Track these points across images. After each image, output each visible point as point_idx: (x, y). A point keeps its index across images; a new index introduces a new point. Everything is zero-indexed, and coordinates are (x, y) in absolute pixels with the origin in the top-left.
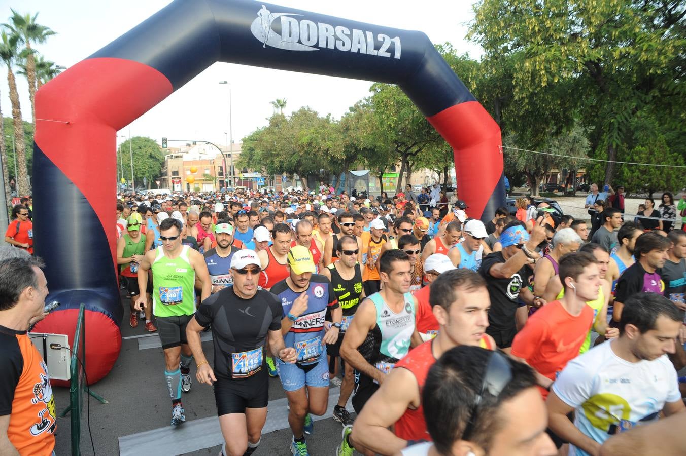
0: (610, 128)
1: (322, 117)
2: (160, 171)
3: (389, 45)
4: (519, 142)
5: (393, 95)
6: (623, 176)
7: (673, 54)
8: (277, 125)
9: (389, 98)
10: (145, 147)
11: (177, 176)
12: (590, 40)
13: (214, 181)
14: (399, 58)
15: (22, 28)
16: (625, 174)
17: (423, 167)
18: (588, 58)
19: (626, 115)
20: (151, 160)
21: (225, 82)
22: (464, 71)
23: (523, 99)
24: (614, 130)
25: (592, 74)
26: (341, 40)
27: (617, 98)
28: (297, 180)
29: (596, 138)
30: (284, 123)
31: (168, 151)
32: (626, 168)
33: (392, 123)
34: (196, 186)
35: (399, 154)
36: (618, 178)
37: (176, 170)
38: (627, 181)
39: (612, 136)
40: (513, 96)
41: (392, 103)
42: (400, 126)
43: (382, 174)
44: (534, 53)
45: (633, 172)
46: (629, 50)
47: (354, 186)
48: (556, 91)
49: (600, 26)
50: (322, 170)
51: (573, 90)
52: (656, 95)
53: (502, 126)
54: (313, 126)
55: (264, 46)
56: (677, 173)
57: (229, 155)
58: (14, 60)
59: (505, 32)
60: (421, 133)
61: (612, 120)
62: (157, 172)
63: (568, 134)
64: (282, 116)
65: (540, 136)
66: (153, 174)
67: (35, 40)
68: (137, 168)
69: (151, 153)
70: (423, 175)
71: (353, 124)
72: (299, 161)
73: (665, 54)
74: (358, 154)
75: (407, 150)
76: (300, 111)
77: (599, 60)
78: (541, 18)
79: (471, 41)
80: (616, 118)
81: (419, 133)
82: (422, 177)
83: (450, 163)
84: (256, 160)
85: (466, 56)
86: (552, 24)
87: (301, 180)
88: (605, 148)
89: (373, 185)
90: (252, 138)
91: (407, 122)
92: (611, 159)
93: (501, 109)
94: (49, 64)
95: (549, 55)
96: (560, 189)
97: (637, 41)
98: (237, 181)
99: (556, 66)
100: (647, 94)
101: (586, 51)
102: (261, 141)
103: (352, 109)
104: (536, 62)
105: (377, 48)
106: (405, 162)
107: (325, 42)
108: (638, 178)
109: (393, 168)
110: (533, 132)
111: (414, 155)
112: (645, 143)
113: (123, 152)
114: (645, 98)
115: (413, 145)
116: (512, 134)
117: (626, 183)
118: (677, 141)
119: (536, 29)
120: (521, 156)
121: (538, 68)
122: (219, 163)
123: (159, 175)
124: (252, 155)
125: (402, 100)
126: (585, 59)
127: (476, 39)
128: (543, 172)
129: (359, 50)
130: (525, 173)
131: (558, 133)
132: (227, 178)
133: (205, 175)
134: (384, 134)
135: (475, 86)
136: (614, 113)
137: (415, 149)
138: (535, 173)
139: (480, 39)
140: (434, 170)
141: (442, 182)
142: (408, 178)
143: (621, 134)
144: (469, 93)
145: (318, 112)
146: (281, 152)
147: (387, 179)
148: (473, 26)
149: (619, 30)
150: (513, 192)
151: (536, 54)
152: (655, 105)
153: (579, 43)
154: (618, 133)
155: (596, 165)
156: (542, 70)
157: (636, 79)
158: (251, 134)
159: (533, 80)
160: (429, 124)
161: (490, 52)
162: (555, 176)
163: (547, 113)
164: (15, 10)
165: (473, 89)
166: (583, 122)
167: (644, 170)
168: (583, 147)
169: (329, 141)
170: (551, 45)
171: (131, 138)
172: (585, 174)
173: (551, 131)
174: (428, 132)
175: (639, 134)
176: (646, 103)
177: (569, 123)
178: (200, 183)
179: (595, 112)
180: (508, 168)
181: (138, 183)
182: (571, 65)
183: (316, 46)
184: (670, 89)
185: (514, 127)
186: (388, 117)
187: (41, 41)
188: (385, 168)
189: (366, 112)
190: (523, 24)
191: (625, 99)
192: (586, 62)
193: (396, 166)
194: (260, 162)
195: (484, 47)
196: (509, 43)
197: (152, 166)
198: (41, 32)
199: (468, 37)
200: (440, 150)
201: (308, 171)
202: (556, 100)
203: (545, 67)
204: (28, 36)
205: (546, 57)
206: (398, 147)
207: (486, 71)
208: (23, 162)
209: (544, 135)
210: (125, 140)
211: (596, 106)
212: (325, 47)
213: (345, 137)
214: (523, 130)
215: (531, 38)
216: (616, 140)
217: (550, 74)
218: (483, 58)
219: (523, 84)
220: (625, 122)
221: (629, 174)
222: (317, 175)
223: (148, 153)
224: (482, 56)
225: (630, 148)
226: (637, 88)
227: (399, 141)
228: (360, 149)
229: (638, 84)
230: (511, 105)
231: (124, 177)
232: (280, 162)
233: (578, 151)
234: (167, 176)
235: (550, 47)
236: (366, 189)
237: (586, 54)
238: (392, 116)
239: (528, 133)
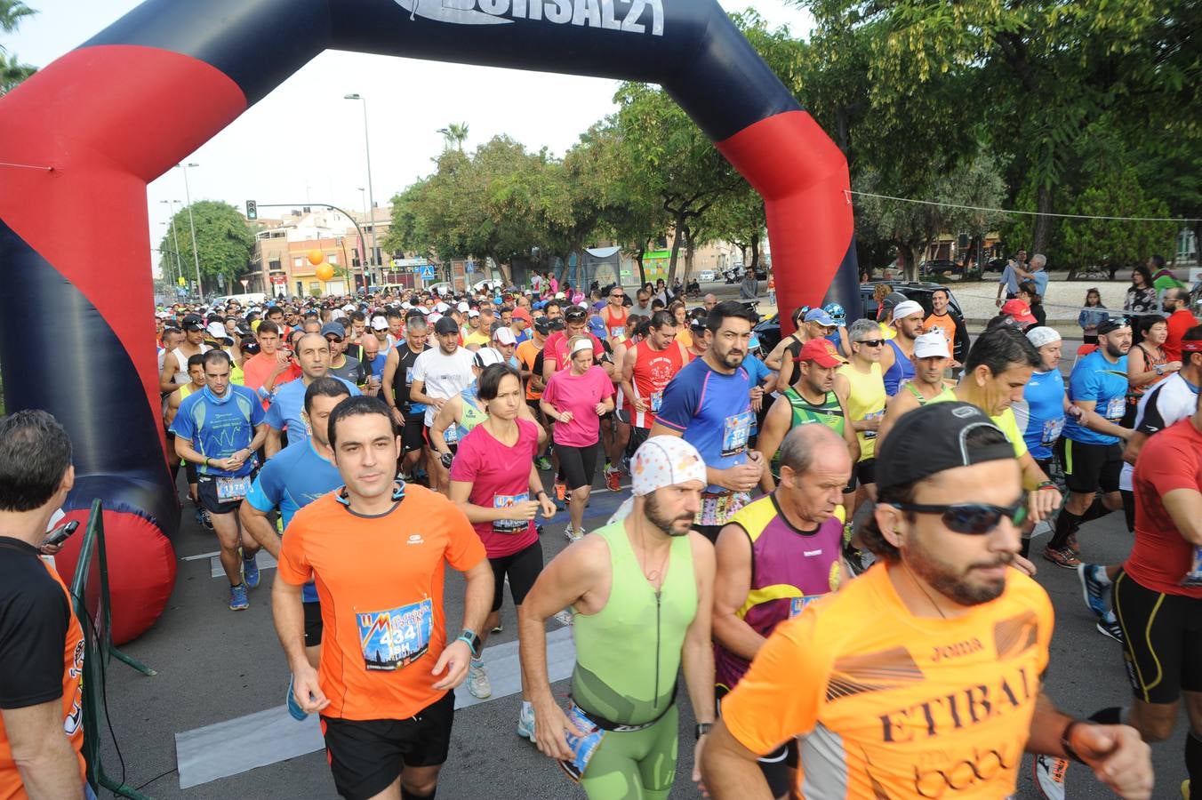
0: (1040, 155)
1: (532, 154)
3: (642, 11)
5: (655, 107)
6: (1065, 242)
7: (1152, 14)
8: (452, 170)
9: (648, 114)
10: (218, 219)
11: (279, 270)
13: (345, 277)
14: (661, 34)
16: (1068, 238)
17: (714, 237)
18: (1001, 26)
19: (1069, 130)
20: (230, 243)
21: (355, 95)
22: (781, 59)
23: (887, 106)
24: (1047, 160)
25: (1008, 57)
26: (555, 3)
27: (1053, 99)
28: (493, 270)
29: (1017, 176)
30: (463, 166)
31: (260, 225)
32: (1069, 228)
33: (654, 159)
34: (314, 286)
35: (671, 215)
36: (1055, 247)
37: (276, 259)
38: (1071, 251)
39: (1044, 168)
40: (869, 103)
41: (654, 123)
42: (670, 165)
43: (642, 252)
44: (904, 20)
45: (1081, 235)
46: (1074, 9)
47: (593, 276)
48: (945, 91)
50: (536, 248)
51: (975, 89)
52: (1121, 92)
53: (851, 157)
55: (412, 18)
56: (1158, 234)
57: (370, 229)
60: (708, 175)
61: (1045, 140)
62: (243, 264)
63: (969, 169)
64: (461, 152)
65: (919, 173)
66: (235, 267)
68: (206, 258)
69: (229, 231)
70: (715, 252)
71: (586, 164)
72: (493, 235)
73: (1137, 15)
74: (597, 217)
75: (683, 208)
76: (492, 143)
77: (1021, 29)
80: (1051, 136)
81: (704, 176)
82: (713, 256)
83: (762, 228)
84: (418, 235)
85: (784, 33)
87: (498, 269)
88: (1033, 193)
89: (629, 273)
90: (410, 196)
91: (683, 157)
92: (1043, 210)
93: (847, 126)
94: (27, 70)
95: (932, 23)
96: (956, 269)
98: (386, 274)
99: (945, 44)
100: (1105, 91)
101: (998, 13)
102: (424, 199)
103: (584, 138)
104: (909, 37)
105: (620, 16)
106: (682, 227)
107: (524, 8)
108: (1090, 244)
109: (662, 242)
110: (905, 168)
111: (697, 215)
113: (179, 230)
114: (1102, 100)
115: (695, 198)
116: (870, 172)
117: (1070, 255)
118: (1157, 177)
120: (886, 211)
121: (912, 48)
122: (352, 243)
123: (246, 269)
124: (411, 227)
125: (673, 116)
126: (997, 29)
128: (925, 239)
129: (587, 20)
130: (893, 242)
131: (949, 167)
132: (367, 269)
134: (642, 179)
135: (801, 86)
136: (1047, 127)
137: (698, 206)
138: (910, 242)
140: (734, 243)
142: (689, 258)
143: (1060, 164)
144: (789, 97)
145: (524, 144)
146: (460, 219)
147: (651, 261)
150: (874, 277)
151: (908, 23)
152: (1119, 112)
154: (1055, 163)
155: (1017, 223)
156: (919, 51)
157: (1087, 64)
158: (408, 190)
159: (904, 70)
160: (721, 157)
161: (827, 22)
162: (946, 246)
163: (931, 132)
165: (797, 91)
167: (1101, 229)
168: (994, 194)
169: (545, 195)
170: (935, 5)
171: (192, 203)
172: (999, 241)
173: (937, 165)
174: (721, 175)
175: (1090, 165)
176: (1104, 108)
177: (968, 148)
179: (1013, 126)
180: (862, 234)
181: (209, 285)
182: (972, 41)
183: (508, 15)
184: (1147, 81)
185: (872, 157)
186: (648, 149)
188: (648, 242)
189: (609, 142)
191: (1066, 101)
192: (998, 33)
193: (667, 237)
194: (425, 240)
195: (814, 12)
196: (860, 7)
197: (233, 254)
200: (742, 205)
201: (511, 252)
202: (945, 107)
203: (925, 45)
205: (927, 26)
206: (668, 201)
207: (821, 57)
209: (925, 171)
210: (181, 209)
212: (525, 17)
213: (574, 187)
214: (889, 163)
216: (1051, 175)
217: (934, 59)
218: (814, 35)
219: (887, 78)
220: (1067, 143)
221: (1075, 238)
222: (527, 259)
223: (225, 230)
224: (811, 32)
225: (1076, 192)
226: (1089, 81)
227: (670, 191)
228: (601, 208)
229: (1089, 74)
230: (865, 119)
231: (183, 276)
232: (460, 236)
233: (985, 200)
234: (260, 270)
235: (934, 9)
236: (615, 280)
237: (998, 20)
238: (654, 145)
239: (897, 168)
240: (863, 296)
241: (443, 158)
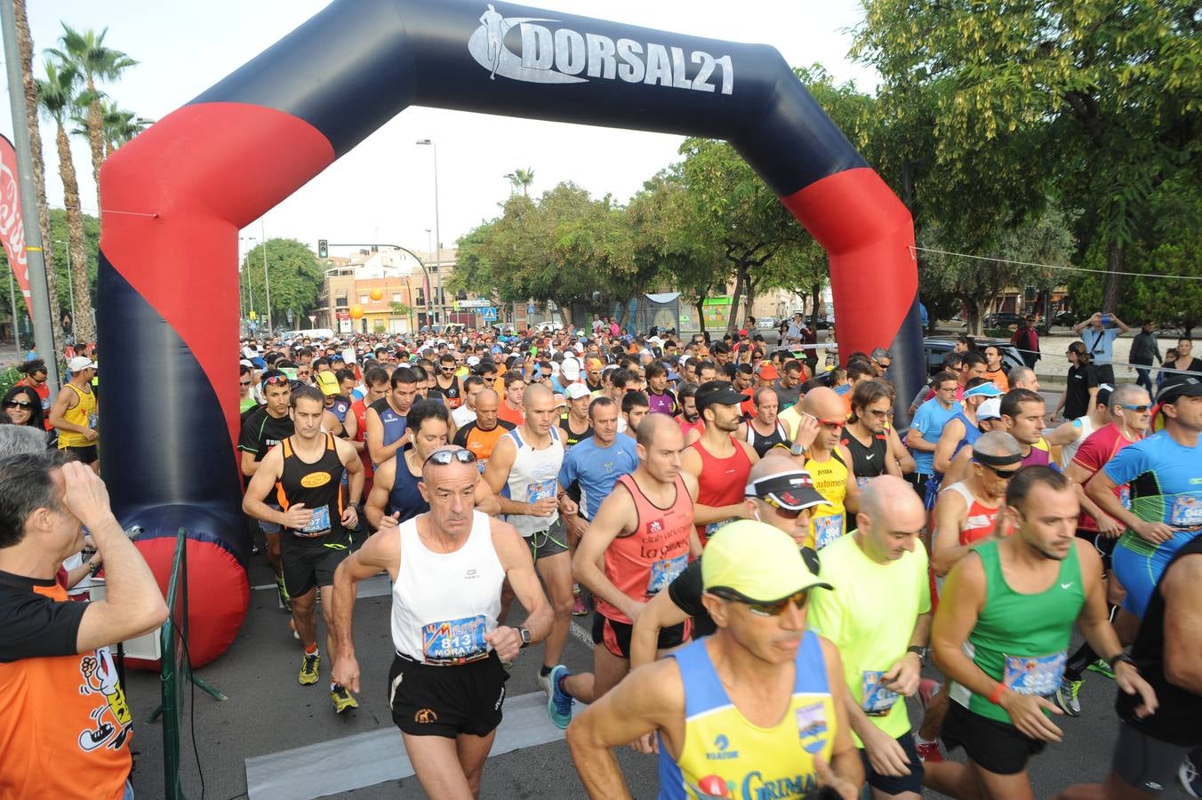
0: (1111, 211)
1: (595, 200)
2: (316, 297)
3: (712, 71)
4: (946, 239)
5: (720, 159)
6: (1137, 298)
8: (518, 215)
9: (713, 165)
10: (289, 256)
11: (345, 307)
12: (1076, 54)
13: (408, 315)
14: (730, 93)
15: (80, 55)
16: (1140, 294)
17: (774, 285)
18: (1071, 86)
19: (1141, 187)
20: (300, 279)
21: (426, 141)
22: (847, 114)
23: (953, 161)
24: (1119, 217)
25: (1078, 115)
26: (627, 63)
27: (1125, 157)
28: (553, 312)
29: (1087, 230)
30: (529, 211)
31: (329, 263)
32: (1142, 284)
33: (718, 209)
34: (379, 324)
35: (733, 263)
36: (1126, 302)
37: (343, 296)
38: (1144, 307)
39: (1115, 226)
40: (934, 158)
41: (718, 174)
42: (733, 214)
43: (702, 299)
44: (972, 79)
46: (1147, 69)
47: (653, 320)
48: (1013, 147)
49: (1093, 28)
50: (597, 293)
51: (1044, 146)
52: (1197, 150)
53: (915, 211)
54: (580, 215)
55: (492, 77)
57: (435, 269)
58: (67, 110)
59: (919, 43)
60: (771, 226)
61: (1116, 198)
62: (311, 300)
63: (1036, 224)
64: (527, 199)
65: (985, 227)
66: (304, 302)
67: (101, 75)
68: (276, 293)
69: (300, 267)
70: (774, 300)
71: (650, 213)
72: (556, 279)
74: (659, 264)
75: (746, 256)
76: (558, 190)
77: (1091, 89)
78: (985, 15)
79: (860, 59)
80: (1122, 194)
81: (767, 226)
82: (772, 304)
83: (824, 278)
84: (481, 276)
85: (850, 88)
86: (1005, 26)
87: (559, 311)
88: (1103, 247)
89: (688, 319)
90: (475, 239)
91: (746, 207)
92: (1114, 267)
93: (913, 180)
94: (125, 115)
95: (1000, 81)
97: (1162, 52)
98: (449, 313)
99: (1013, 103)
100: (1181, 148)
101: (1067, 73)
102: (490, 243)
103: (648, 186)
104: (976, 96)
105: (691, 75)
106: (743, 276)
107: (599, 68)
108: (1164, 300)
109: (722, 289)
110: (971, 222)
111: (758, 264)
112: (1177, 238)
113: (253, 265)
114: (1178, 157)
115: (756, 248)
116: (935, 225)
117: (1142, 311)
119: (977, 36)
120: (949, 265)
121: (979, 106)
122: (418, 282)
123: (314, 305)
124: (475, 268)
125: (737, 168)
126: (1066, 89)
127: (867, 56)
128: (991, 292)
129: (659, 80)
130: (957, 294)
131: (1016, 222)
132: (430, 308)
133: (393, 304)
134: (705, 228)
135: (867, 141)
136: (1119, 185)
137: (760, 255)
138: (975, 295)
139: (874, 57)
140: (794, 291)
141: (809, 312)
142: (748, 306)
143: (1132, 222)
144: (855, 153)
145: (589, 191)
146: (524, 263)
147: (711, 308)
148: (862, 34)
149: (1129, 34)
150: (936, 328)
151: (975, 81)
152: (1195, 170)
153: (1053, 59)
154: (1126, 220)
155: (1086, 278)
156: (986, 109)
157: (1161, 122)
158: (473, 232)
159: (970, 128)
160: (784, 209)
161: (893, 79)
162: (1011, 299)
163: (997, 186)
164: (70, 25)
165: (863, 146)
166: (1063, 203)
167: (1176, 286)
168: (1063, 248)
169: (608, 242)
170: (1003, 65)
171: (266, 241)
172: (1067, 294)
173: (1004, 217)
174: (784, 225)
175: (1165, 223)
176: (1179, 166)
177: (1036, 203)
178: (384, 317)
179: (1084, 183)
180: (926, 285)
181: (278, 319)
182: (1041, 100)
183: (583, 74)
185: (938, 211)
186: (712, 199)
187: (111, 77)
188: (708, 289)
189: (673, 191)
190: (952, 28)
191: (1139, 158)
192: (1068, 93)
193: (727, 285)
194: (488, 280)
195: (881, 70)
196: (927, 63)
197: (302, 290)
198: (113, 62)
199: (854, 54)
200: (804, 255)
201: (573, 295)
202: (1014, 163)
203: (992, 104)
204: (90, 69)
205: (994, 85)
206: (730, 250)
207: (887, 114)
208: (83, 286)
209: (991, 226)
210: (255, 245)
211: (1085, 174)
212: (599, 76)
213: (637, 234)
214: (954, 218)
215: (967, 53)
216: (1123, 233)
217: (1002, 117)
218: (880, 90)
219: (953, 136)
220: (1140, 200)
221: (1148, 294)
222: (588, 303)
223: (295, 267)
224: (878, 86)
225: (1150, 247)
226: (1163, 139)
227: (731, 240)
228: (663, 255)
229: (1163, 131)
230: (931, 173)
231: (254, 310)
232: (524, 279)
233: (1053, 254)
234: (327, 306)
235: (1002, 68)
236: (675, 326)
237: (1068, 80)
238: (718, 195)
239: (962, 223)
240: (926, 350)
241: (509, 203)
